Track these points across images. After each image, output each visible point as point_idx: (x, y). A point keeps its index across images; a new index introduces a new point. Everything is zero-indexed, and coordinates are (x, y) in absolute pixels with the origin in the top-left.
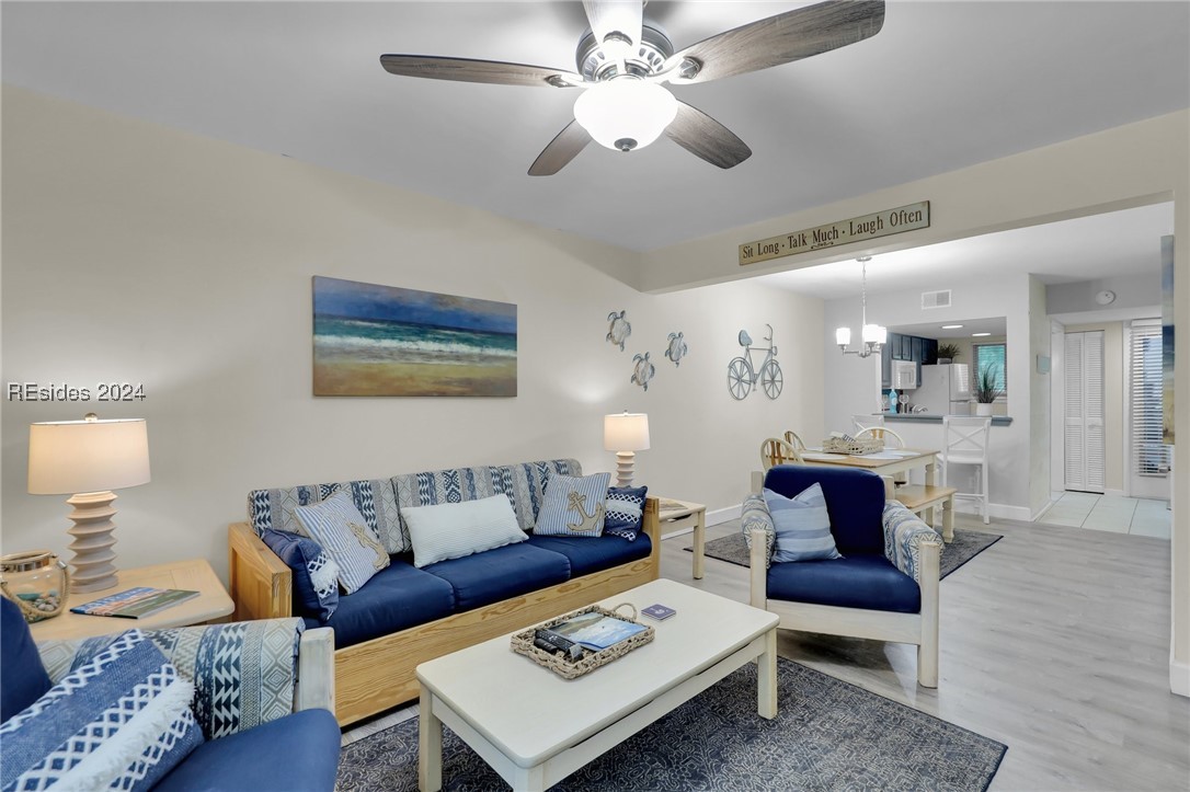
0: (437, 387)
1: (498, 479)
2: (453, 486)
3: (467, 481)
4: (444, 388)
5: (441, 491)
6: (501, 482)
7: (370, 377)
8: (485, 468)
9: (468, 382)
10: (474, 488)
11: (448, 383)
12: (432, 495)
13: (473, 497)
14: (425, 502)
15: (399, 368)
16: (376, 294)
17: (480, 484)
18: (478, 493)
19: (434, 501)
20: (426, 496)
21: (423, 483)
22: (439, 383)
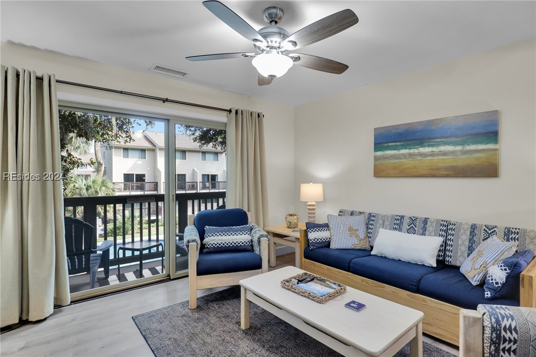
0: (430, 171)
1: (445, 228)
2: (413, 225)
3: (422, 225)
4: (435, 172)
5: (405, 226)
6: (446, 231)
7: (394, 168)
8: (437, 221)
9: (453, 168)
10: (425, 230)
11: (438, 169)
12: (400, 227)
13: (423, 234)
14: (396, 229)
15: (408, 163)
16: (398, 129)
17: (430, 228)
18: (427, 233)
19: (400, 230)
20: (397, 226)
21: (397, 220)
22: (432, 169)
